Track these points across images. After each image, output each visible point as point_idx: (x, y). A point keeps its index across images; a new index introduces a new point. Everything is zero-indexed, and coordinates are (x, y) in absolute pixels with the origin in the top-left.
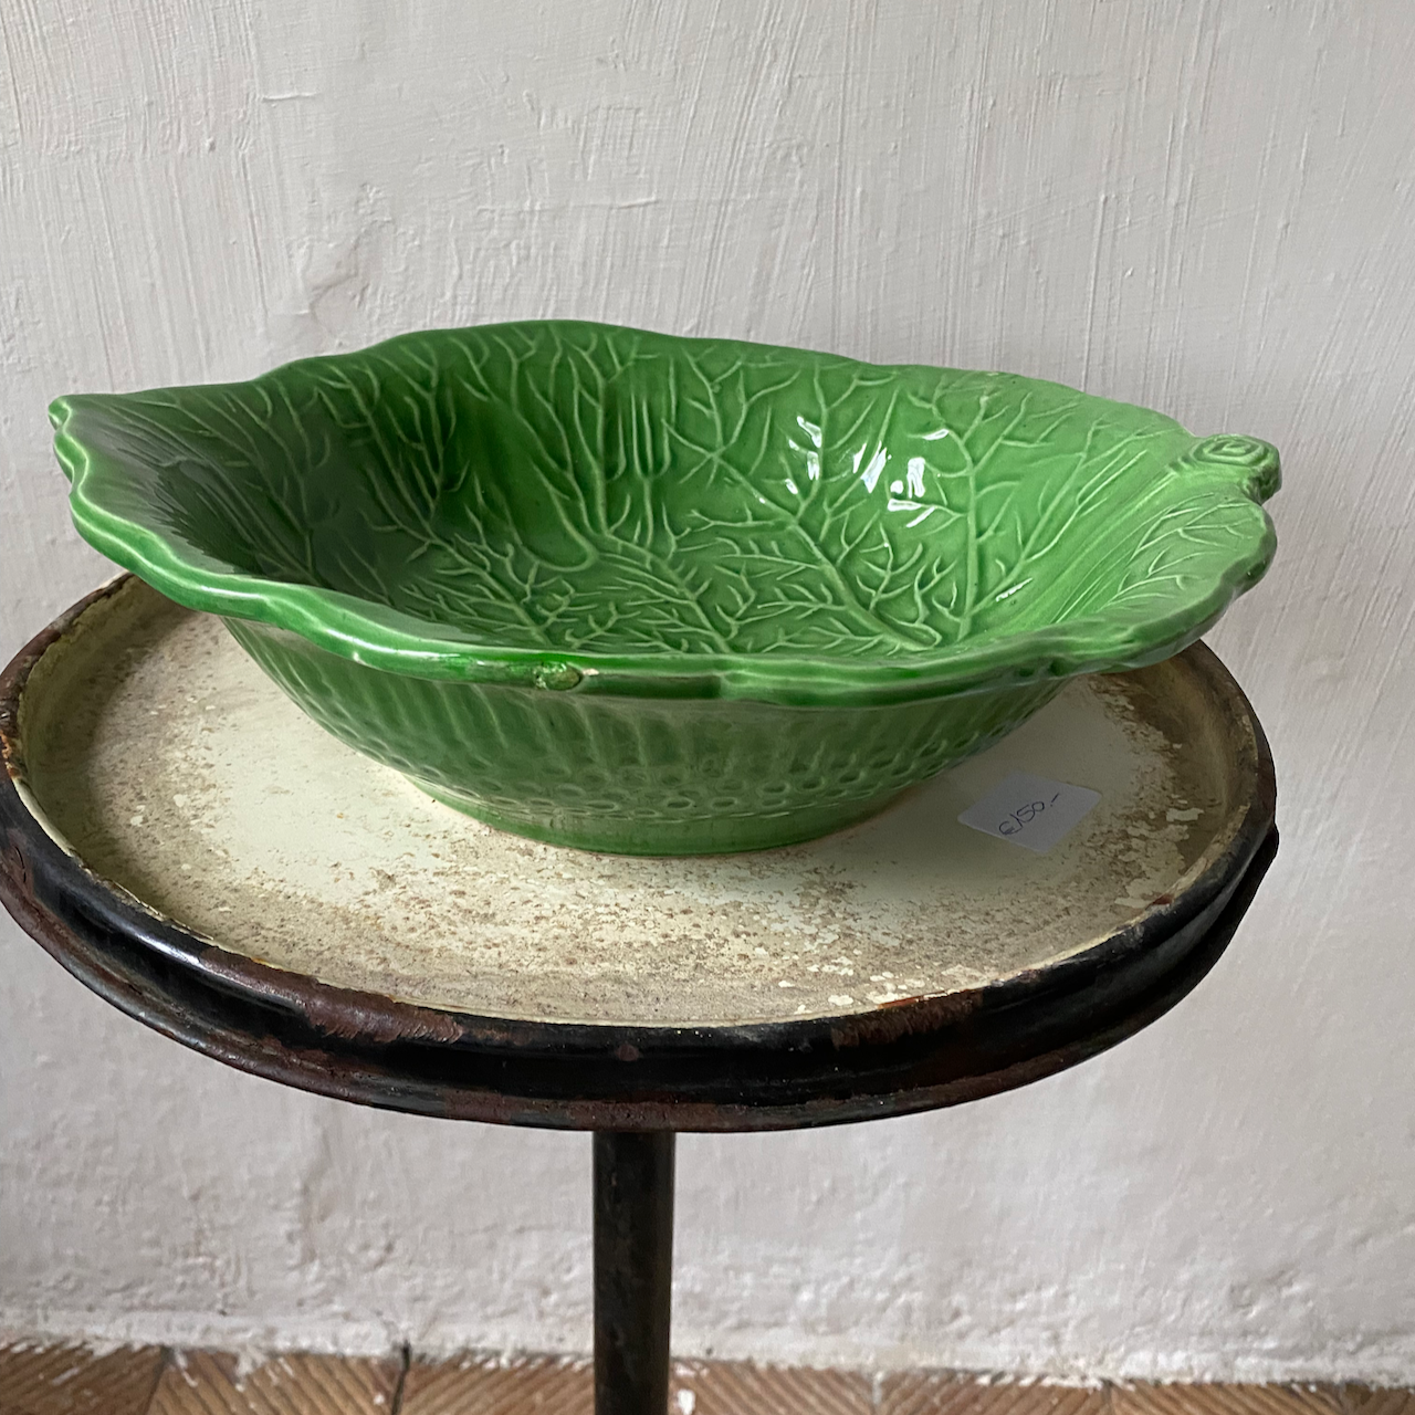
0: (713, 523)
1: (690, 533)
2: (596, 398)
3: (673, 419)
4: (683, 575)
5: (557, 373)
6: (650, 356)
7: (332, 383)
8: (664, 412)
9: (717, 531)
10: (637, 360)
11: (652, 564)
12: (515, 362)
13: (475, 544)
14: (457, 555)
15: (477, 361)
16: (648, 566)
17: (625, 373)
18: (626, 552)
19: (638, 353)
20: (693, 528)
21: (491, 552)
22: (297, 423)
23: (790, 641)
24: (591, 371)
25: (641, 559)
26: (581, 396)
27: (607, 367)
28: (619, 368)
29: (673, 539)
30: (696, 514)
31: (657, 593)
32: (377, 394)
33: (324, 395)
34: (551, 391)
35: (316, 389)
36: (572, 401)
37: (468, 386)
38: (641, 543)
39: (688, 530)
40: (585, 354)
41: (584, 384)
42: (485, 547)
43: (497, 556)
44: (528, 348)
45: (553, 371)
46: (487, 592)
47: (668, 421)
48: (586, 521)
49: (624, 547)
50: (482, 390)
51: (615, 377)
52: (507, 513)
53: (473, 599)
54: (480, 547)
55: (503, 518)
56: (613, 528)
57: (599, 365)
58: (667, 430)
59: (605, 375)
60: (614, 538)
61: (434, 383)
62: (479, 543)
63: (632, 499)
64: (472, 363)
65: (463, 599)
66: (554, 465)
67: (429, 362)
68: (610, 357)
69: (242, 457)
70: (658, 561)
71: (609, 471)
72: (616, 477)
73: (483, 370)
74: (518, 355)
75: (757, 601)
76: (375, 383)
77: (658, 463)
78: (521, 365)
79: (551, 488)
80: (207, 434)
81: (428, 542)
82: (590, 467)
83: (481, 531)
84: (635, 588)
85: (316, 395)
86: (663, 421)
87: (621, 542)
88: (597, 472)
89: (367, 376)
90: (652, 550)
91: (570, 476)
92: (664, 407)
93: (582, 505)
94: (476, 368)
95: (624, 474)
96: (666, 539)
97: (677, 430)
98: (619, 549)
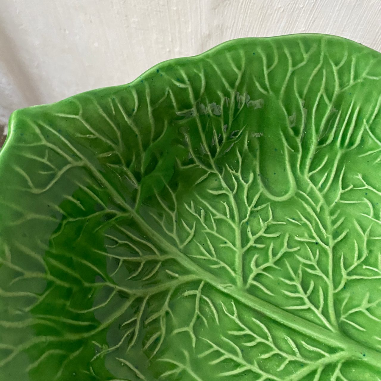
0: (367, 187)
1: (351, 190)
2: (330, 100)
3: (371, 122)
4: (334, 222)
5: (313, 80)
6: (375, 78)
7: (178, 84)
8: (367, 116)
9: (366, 193)
10: (365, 79)
11: (322, 208)
12: (290, 69)
13: (234, 172)
14: (222, 181)
15: (268, 67)
16: (318, 210)
17: (354, 87)
18: (311, 194)
19: (368, 74)
20: (354, 187)
21: (241, 179)
22: (150, 115)
23: (368, 309)
24: (334, 81)
25: (316, 201)
26: (322, 97)
27: (345, 79)
28: (352, 82)
29: (340, 191)
30: (360, 177)
31: (314, 235)
32: (203, 90)
33: (171, 93)
34: (305, 92)
35: (168, 89)
36: (315, 99)
37: (257, 84)
38: (321, 190)
39: (351, 186)
40: (335, 69)
41: (326, 89)
42: (239, 174)
43: (243, 182)
44: (302, 60)
45: (311, 78)
46: (228, 211)
47: (367, 122)
48: (298, 166)
49: (312, 188)
50: (264, 87)
51: (346, 88)
52: (258, 153)
53: (219, 216)
54: (236, 174)
55: (255, 156)
56: (311, 174)
57: (340, 78)
58: (365, 126)
59: (341, 86)
60: (309, 180)
61: (238, 83)
62: (237, 171)
63: (328, 159)
64: (265, 68)
65: (214, 215)
66: (291, 132)
67: (239, 68)
68: (350, 73)
69: (111, 149)
70: (325, 207)
71: (321, 142)
72: (325, 145)
73: (269, 74)
74: (294, 65)
75: (366, 262)
76: (203, 83)
77: (351, 143)
78: (293, 73)
79: (286, 144)
80: (92, 136)
81: (209, 171)
82: (311, 137)
83: (240, 163)
84: (305, 225)
85: (167, 93)
86: (365, 121)
87: (311, 184)
88: (314, 140)
89: (200, 78)
90: (326, 197)
91: (298, 140)
92: (369, 113)
93: (300, 156)
94: (266, 72)
95: (329, 145)
96: (335, 190)
97: (371, 128)
98: (308, 189)
